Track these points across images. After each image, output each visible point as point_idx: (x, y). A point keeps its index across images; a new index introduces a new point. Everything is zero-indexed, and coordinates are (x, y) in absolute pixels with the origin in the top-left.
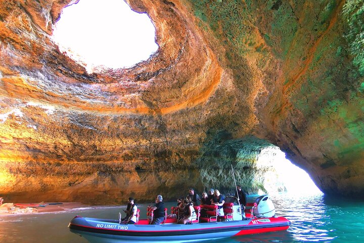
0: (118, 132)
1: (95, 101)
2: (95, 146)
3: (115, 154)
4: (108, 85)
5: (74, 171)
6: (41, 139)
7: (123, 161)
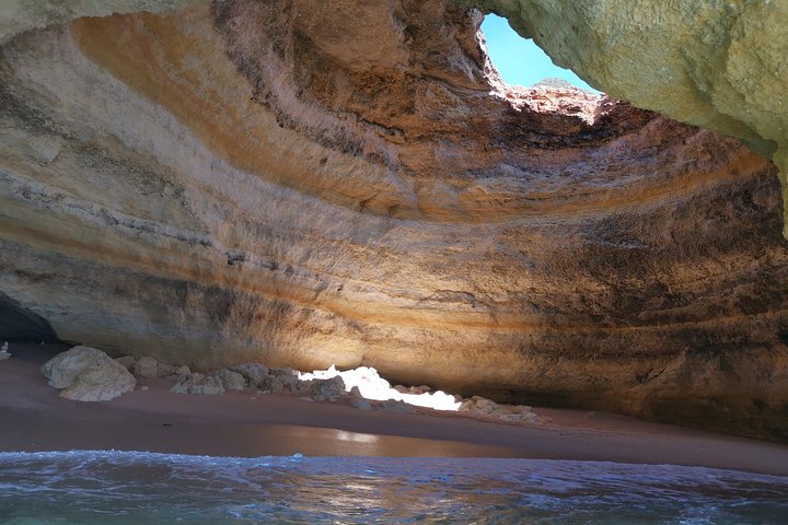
0: (700, 242)
1: (627, 180)
2: (662, 287)
3: (715, 299)
4: (643, 131)
5: (637, 349)
6: (551, 288)
7: (742, 316)
